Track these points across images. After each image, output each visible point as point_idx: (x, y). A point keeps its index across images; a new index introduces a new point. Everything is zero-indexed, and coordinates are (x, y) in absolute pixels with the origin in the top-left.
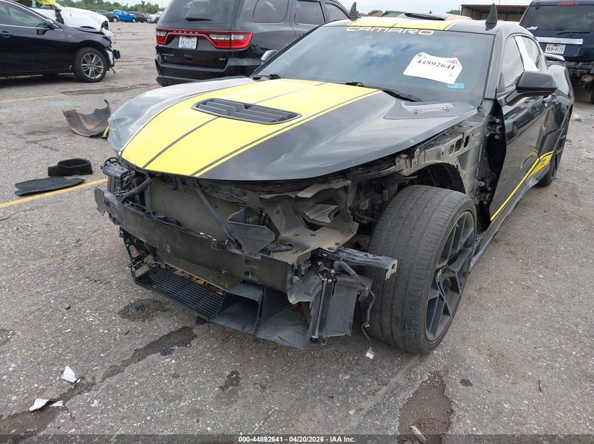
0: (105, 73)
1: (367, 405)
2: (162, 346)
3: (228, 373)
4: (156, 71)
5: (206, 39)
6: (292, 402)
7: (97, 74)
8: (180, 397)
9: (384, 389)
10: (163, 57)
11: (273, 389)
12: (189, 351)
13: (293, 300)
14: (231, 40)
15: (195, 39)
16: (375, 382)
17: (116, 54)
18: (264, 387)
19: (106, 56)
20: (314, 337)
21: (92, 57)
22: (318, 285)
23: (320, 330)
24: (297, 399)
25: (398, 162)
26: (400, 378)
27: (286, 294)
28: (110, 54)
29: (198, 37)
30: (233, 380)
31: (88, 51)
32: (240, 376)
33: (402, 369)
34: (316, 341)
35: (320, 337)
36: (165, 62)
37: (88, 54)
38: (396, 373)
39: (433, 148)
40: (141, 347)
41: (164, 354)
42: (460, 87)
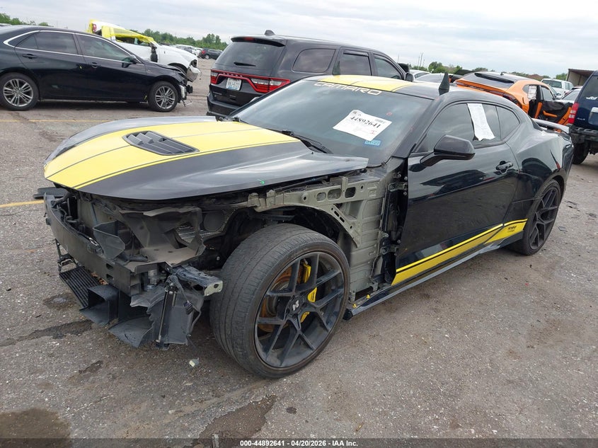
0: (175, 104)
1: (189, 409)
2: (57, 332)
3: (94, 361)
4: (207, 107)
5: (248, 82)
6: (129, 394)
7: (168, 105)
8: (41, 372)
9: (215, 400)
10: (214, 94)
11: (121, 380)
12: (77, 339)
13: (133, 304)
14: (269, 85)
15: (240, 82)
16: (210, 393)
17: (189, 90)
18: (114, 378)
19: (179, 90)
20: (157, 341)
21: (166, 90)
22: (161, 295)
23: (163, 336)
24: (134, 392)
25: (251, 199)
26: (236, 395)
27: (130, 298)
28: (183, 89)
29: (242, 80)
30: (94, 368)
31: (163, 84)
32: (102, 366)
33: (243, 387)
34: (158, 345)
35: (162, 342)
36: (215, 99)
37: (163, 87)
38: (235, 390)
39: (294, 193)
40: (42, 329)
41: (56, 337)
42: (376, 144)
